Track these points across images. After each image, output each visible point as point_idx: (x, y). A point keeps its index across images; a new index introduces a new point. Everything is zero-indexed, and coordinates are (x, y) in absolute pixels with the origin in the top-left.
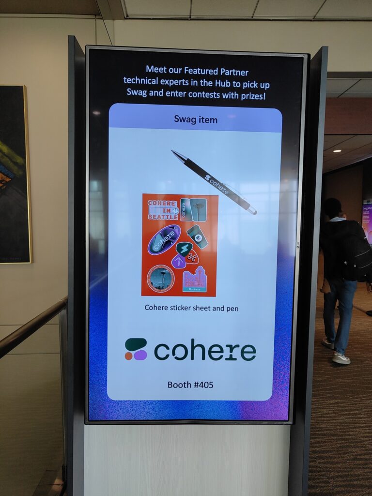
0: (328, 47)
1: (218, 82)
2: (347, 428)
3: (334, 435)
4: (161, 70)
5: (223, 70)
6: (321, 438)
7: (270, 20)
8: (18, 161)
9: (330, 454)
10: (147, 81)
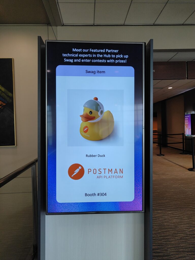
0: (153, 39)
1: (105, 55)
2: (177, 225)
3: (171, 228)
4: (79, 50)
5: (107, 50)
6: (164, 230)
7: (132, 25)
8: (9, 95)
9: (168, 237)
10: (73, 55)
